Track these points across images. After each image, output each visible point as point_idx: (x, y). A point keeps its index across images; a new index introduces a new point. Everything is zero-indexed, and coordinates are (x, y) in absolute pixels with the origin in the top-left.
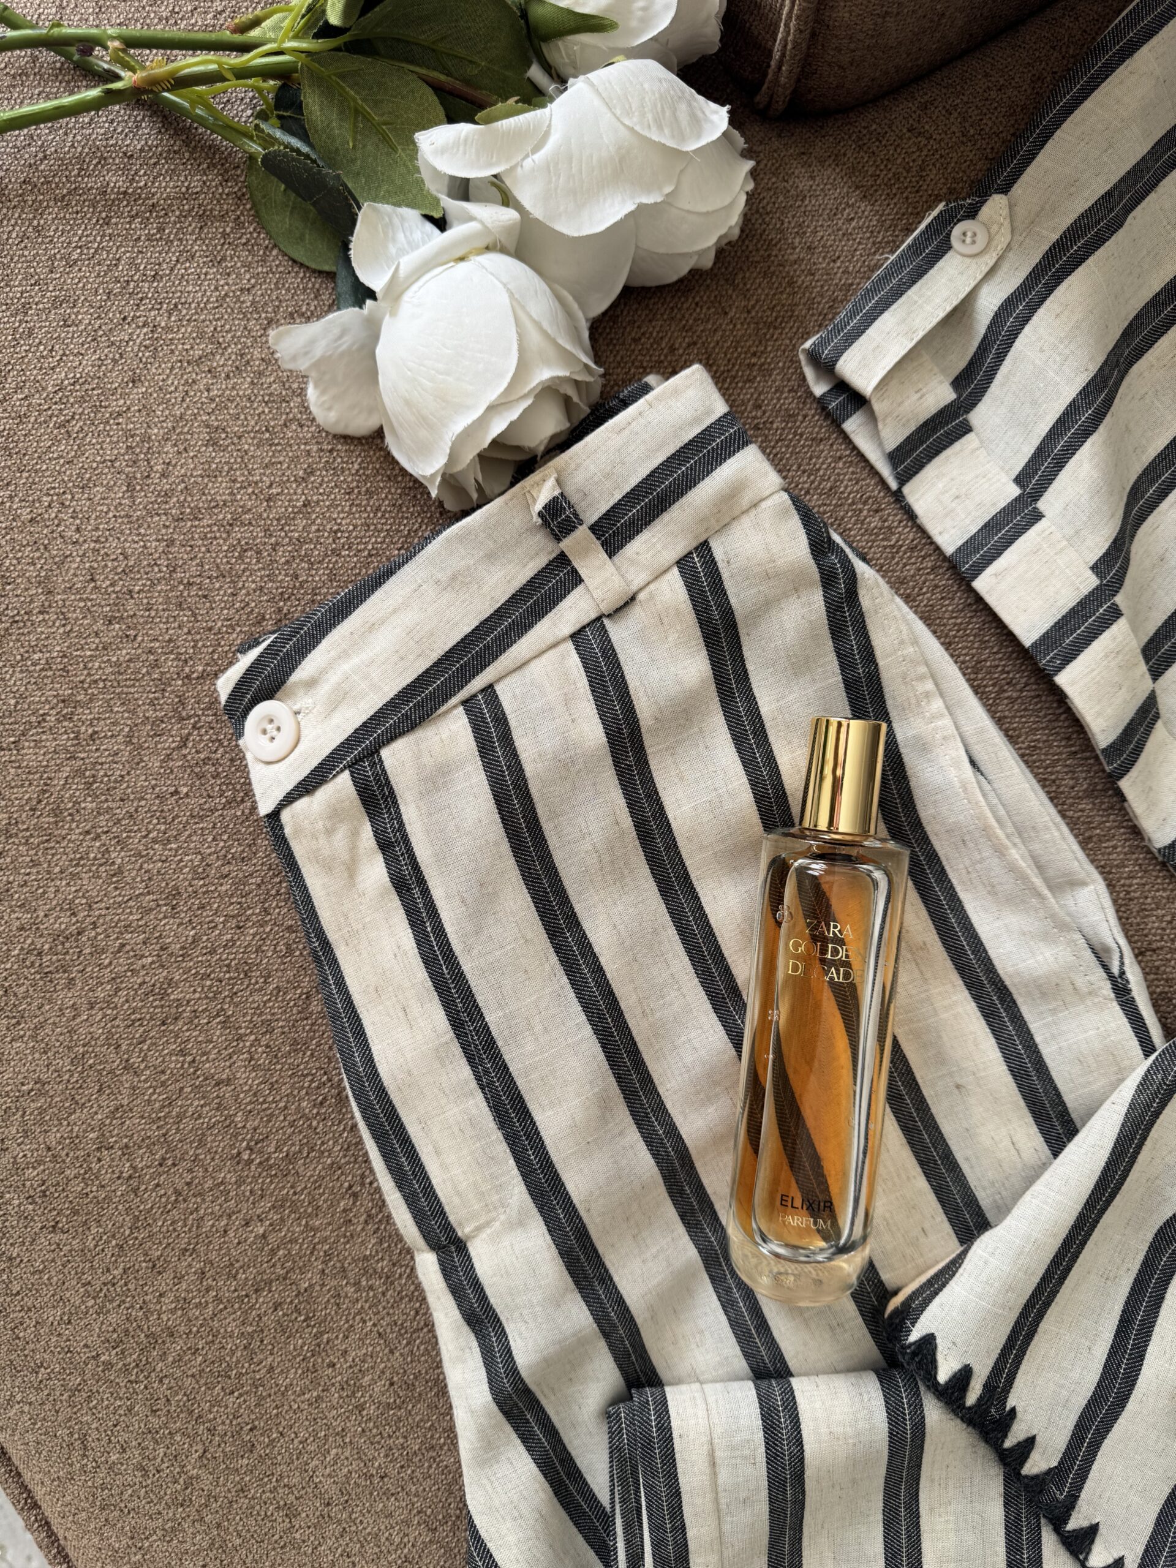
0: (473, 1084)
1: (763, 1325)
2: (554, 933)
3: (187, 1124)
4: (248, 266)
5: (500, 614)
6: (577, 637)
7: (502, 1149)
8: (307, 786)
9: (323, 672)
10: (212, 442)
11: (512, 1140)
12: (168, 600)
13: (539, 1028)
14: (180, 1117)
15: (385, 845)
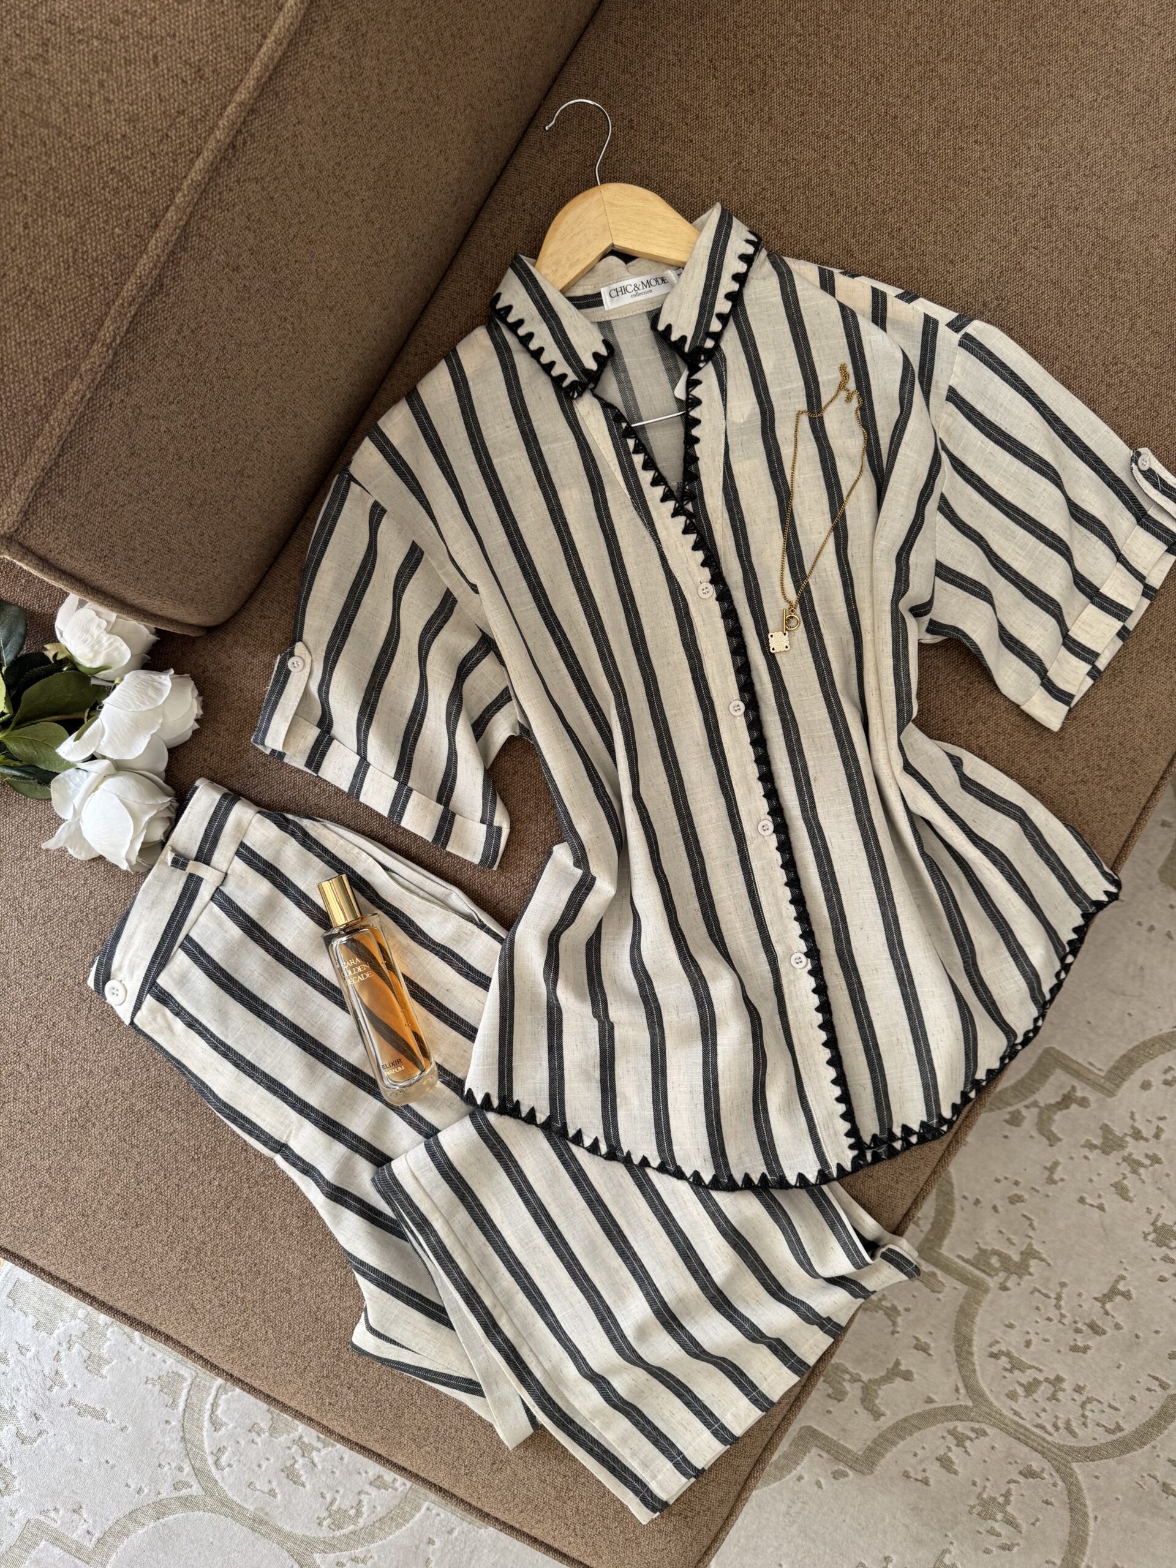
0: (256, 1084)
1: (421, 1119)
2: (259, 1014)
3: (167, 1156)
4: (20, 810)
5: (177, 907)
6: (212, 899)
7: (280, 1102)
8: (137, 1007)
9: (122, 962)
10: (41, 888)
11: (281, 1097)
12: (56, 957)
13: (269, 1052)
14: (163, 1155)
15: (177, 1014)
